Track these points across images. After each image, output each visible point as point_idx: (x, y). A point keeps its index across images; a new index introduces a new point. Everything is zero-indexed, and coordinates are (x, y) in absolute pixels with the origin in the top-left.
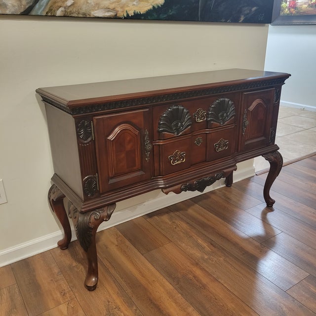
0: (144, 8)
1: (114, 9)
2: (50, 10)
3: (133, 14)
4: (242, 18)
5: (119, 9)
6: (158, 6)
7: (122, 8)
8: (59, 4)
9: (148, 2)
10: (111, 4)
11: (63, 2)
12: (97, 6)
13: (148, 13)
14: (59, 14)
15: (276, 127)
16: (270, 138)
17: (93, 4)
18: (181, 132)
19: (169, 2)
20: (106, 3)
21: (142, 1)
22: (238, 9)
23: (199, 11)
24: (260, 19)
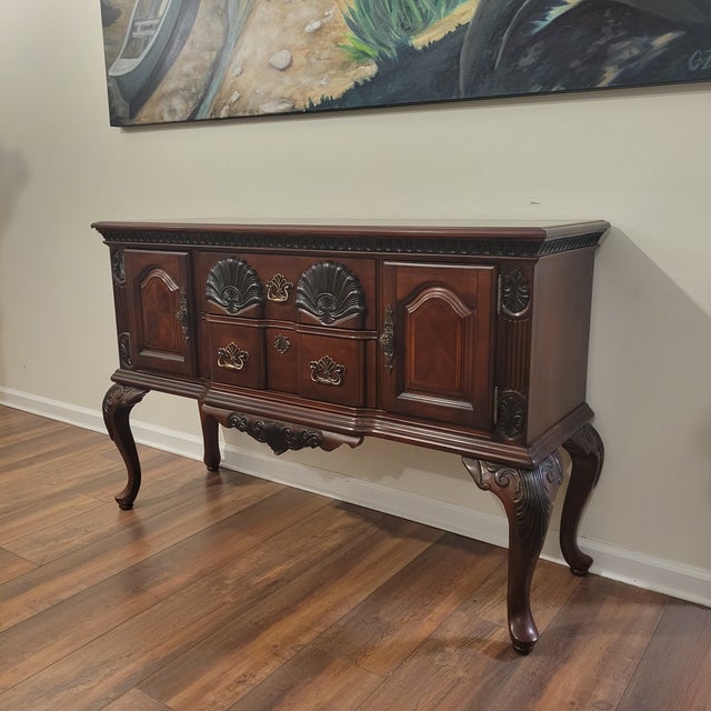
0: (338, 87)
1: (290, 98)
2: (215, 110)
3: (319, 103)
4: (611, 74)
5: (298, 97)
6: (365, 81)
7: (302, 94)
8: (223, 101)
9: (346, 77)
10: (286, 90)
11: (228, 98)
12: (268, 96)
13: (347, 95)
14: (223, 114)
15: (526, 392)
16: (499, 416)
17: (262, 94)
18: (239, 309)
19: (387, 70)
20: (279, 90)
21: (336, 76)
22: (590, 50)
23: (461, 77)
24: (694, 68)
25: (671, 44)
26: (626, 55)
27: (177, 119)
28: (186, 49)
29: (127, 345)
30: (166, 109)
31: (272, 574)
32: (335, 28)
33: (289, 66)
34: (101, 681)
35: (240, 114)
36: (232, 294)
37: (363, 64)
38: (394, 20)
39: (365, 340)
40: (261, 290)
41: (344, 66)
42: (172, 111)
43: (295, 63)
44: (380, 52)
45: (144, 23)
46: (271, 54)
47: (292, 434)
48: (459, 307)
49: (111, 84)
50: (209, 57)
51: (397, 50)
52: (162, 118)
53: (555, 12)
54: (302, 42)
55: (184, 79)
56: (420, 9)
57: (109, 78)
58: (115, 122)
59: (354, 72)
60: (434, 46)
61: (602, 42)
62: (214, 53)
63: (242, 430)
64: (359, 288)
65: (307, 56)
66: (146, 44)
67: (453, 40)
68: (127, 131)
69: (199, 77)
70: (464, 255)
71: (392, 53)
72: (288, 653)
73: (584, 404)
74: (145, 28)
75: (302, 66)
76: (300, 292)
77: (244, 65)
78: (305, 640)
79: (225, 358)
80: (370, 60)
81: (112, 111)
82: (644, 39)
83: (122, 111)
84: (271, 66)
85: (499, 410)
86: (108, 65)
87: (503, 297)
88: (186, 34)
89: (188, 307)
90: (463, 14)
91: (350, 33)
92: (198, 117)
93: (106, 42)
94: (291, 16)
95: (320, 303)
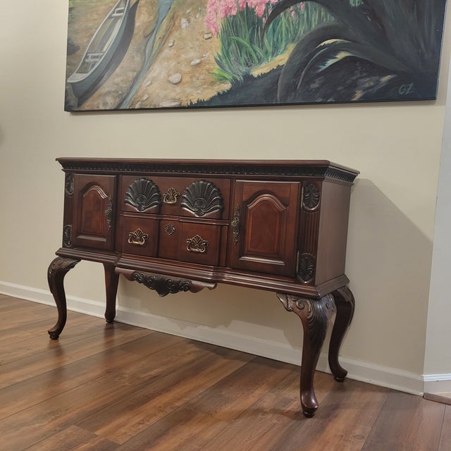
0: (208, 94)
1: (179, 99)
2: (132, 104)
3: (196, 102)
4: (359, 94)
5: (184, 99)
6: (224, 92)
7: (186, 97)
8: (137, 100)
9: (213, 89)
10: (177, 95)
11: (141, 97)
12: (166, 97)
13: (212, 99)
14: (137, 106)
15: (315, 254)
16: (299, 269)
17: (162, 97)
18: (145, 208)
19: (237, 87)
20: (173, 95)
21: (207, 88)
22: (349, 82)
23: (278, 92)
24: (402, 93)
25: (390, 81)
26: (367, 85)
27: (108, 108)
28: (118, 70)
29: (69, 233)
30: (101, 102)
31: (153, 373)
32: (208, 64)
33: (180, 82)
34: (49, 422)
35: (148, 107)
36: (142, 199)
37: (223, 83)
38: (242, 61)
39: (222, 226)
40: (160, 197)
41: (212, 84)
42: (105, 104)
43: (184, 80)
44: (234, 78)
45: (94, 54)
46: (169, 75)
47: (172, 283)
48: (278, 205)
49: (67, 87)
50: (132, 75)
51: (243, 76)
52: (98, 107)
53: (330, 62)
54: (188, 69)
55: (116, 86)
56: (257, 56)
57: (67, 84)
58: (68, 108)
59: (217, 87)
60: (263, 76)
61: (354, 78)
62: (135, 74)
63: (140, 282)
64: (220, 195)
65: (191, 77)
66: (93, 66)
67: (275, 74)
68: (74, 115)
69: (124, 85)
70: (283, 175)
71: (241, 78)
72: (169, 410)
73: (344, 274)
74: (94, 57)
75: (187, 82)
76: (185, 198)
77: (153, 80)
78: (177, 404)
79: (134, 238)
80: (228, 82)
81: (66, 102)
82: (377, 78)
83: (73, 102)
84: (169, 82)
85: (299, 266)
86: (67, 77)
87: (304, 199)
88: (119, 62)
89: (112, 208)
90: (282, 60)
91: (217, 67)
92: (121, 108)
93: (68, 64)
94: (183, 56)
95: (196, 204)
